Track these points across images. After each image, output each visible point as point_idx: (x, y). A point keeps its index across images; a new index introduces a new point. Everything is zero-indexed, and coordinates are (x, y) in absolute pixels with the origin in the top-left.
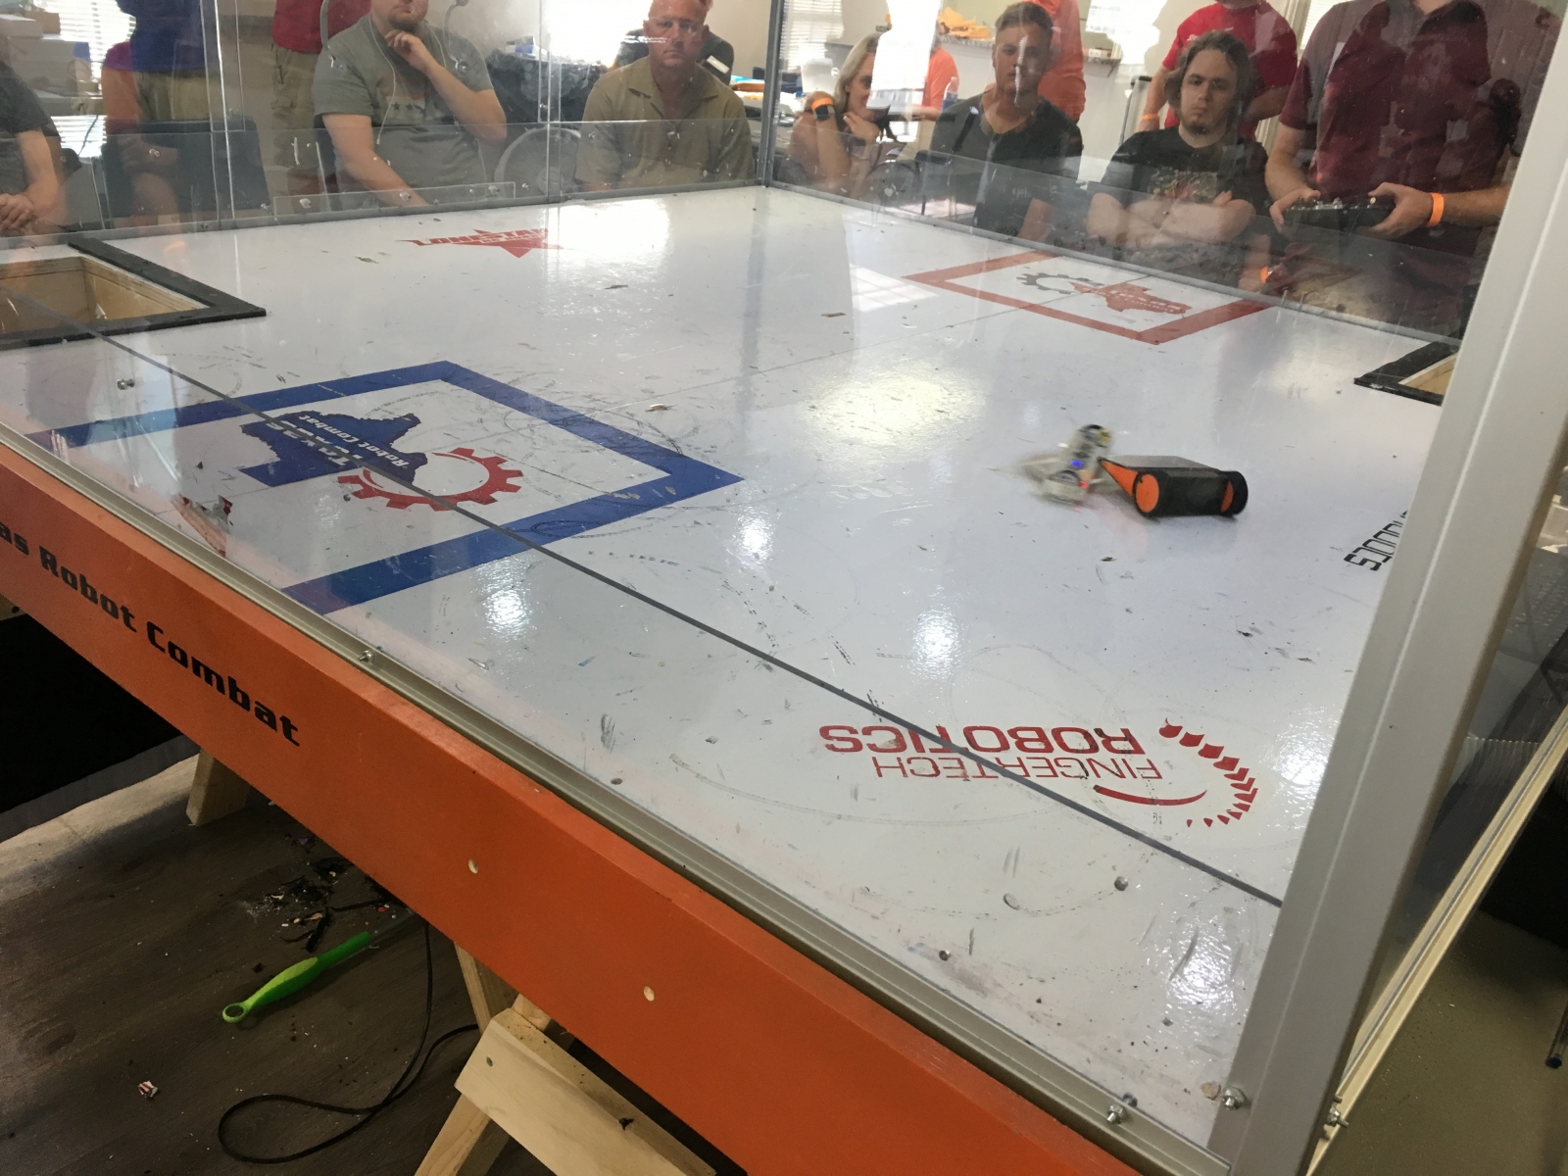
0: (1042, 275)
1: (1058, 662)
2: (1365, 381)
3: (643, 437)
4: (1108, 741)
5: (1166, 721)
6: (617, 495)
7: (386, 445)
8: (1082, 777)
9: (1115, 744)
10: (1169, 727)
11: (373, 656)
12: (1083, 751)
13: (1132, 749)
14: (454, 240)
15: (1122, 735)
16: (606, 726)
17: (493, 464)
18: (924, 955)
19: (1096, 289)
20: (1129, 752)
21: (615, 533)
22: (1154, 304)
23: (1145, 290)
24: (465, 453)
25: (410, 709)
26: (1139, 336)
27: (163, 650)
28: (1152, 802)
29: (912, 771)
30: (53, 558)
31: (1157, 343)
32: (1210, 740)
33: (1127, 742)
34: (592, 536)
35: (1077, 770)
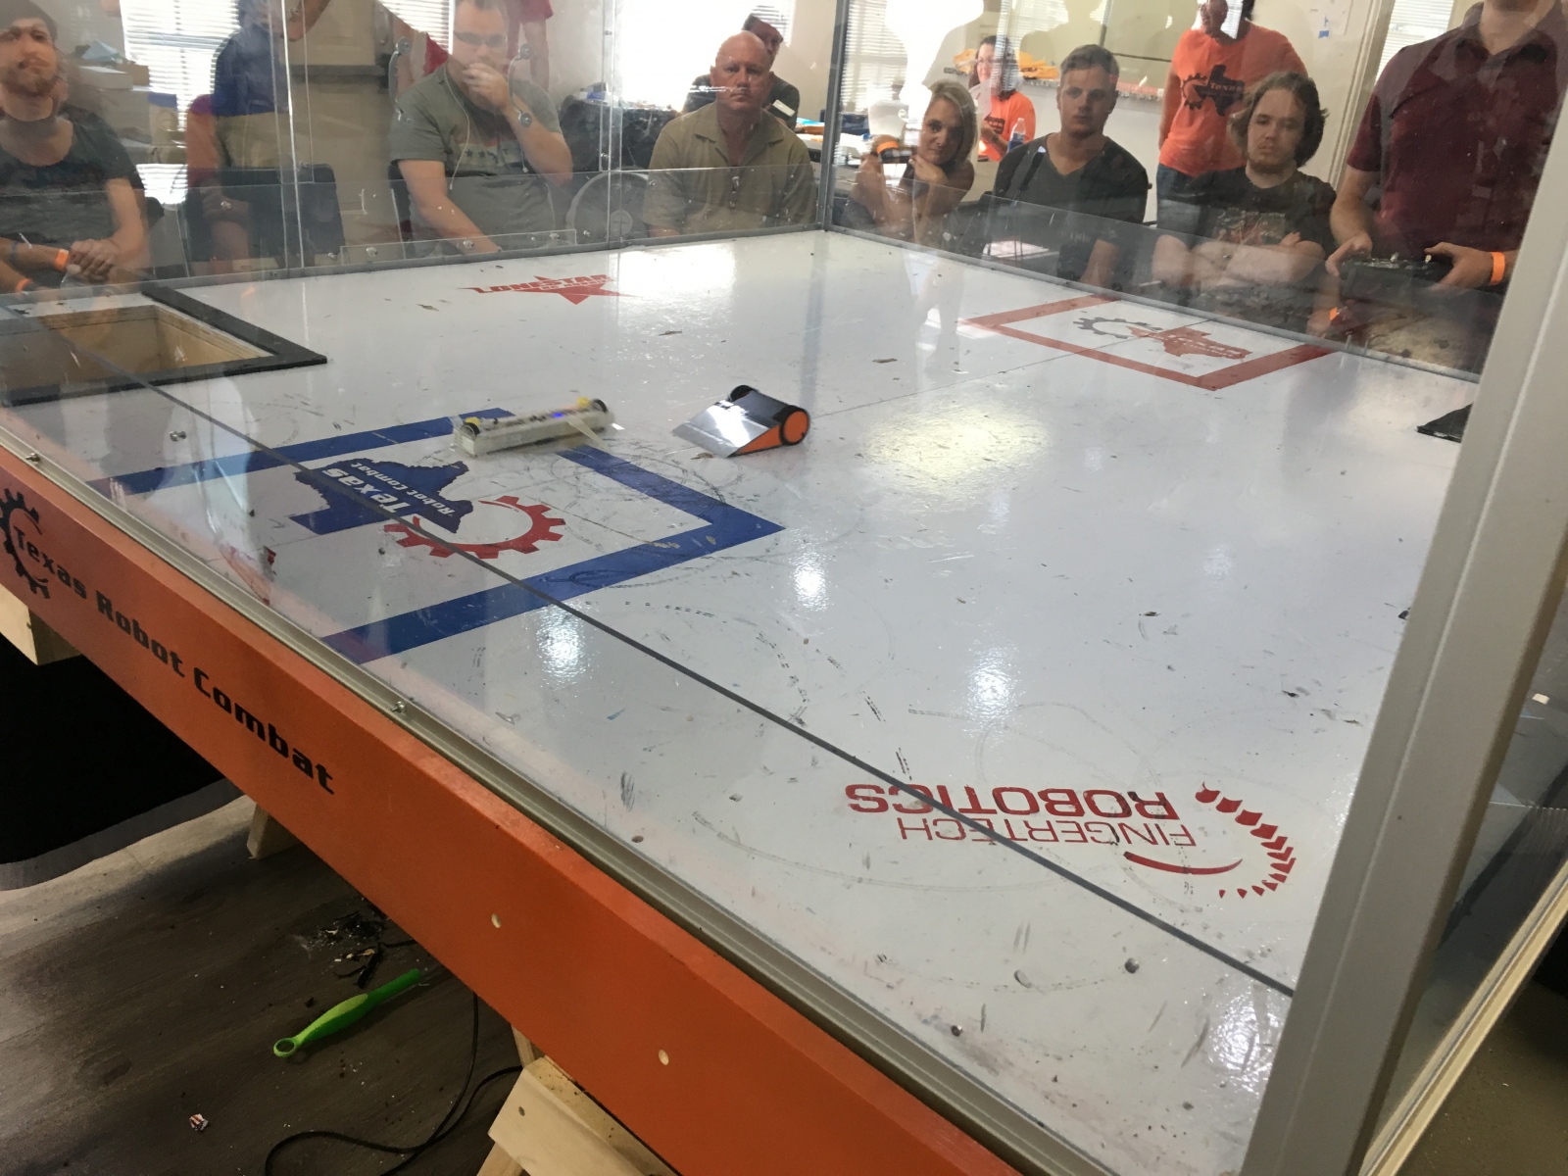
0: (1098, 320)
1: (1094, 722)
2: (1428, 430)
3: (687, 485)
4: (1141, 805)
5: (1203, 785)
6: (657, 545)
7: (434, 493)
8: (1112, 843)
9: (1149, 809)
10: (1206, 791)
11: (406, 707)
12: (1116, 816)
13: (1166, 813)
14: (516, 287)
15: (1157, 800)
16: (626, 784)
17: (536, 512)
18: (937, 1027)
19: (1153, 333)
20: (1163, 817)
21: (653, 584)
22: (1212, 349)
23: (1204, 334)
24: (511, 501)
25: (438, 761)
26: (1198, 382)
27: (209, 696)
28: (1185, 870)
29: (938, 834)
30: (109, 602)
31: (1214, 388)
32: (1247, 806)
33: (1162, 807)
34: (630, 586)
35: (1106, 834)
